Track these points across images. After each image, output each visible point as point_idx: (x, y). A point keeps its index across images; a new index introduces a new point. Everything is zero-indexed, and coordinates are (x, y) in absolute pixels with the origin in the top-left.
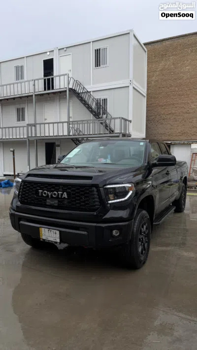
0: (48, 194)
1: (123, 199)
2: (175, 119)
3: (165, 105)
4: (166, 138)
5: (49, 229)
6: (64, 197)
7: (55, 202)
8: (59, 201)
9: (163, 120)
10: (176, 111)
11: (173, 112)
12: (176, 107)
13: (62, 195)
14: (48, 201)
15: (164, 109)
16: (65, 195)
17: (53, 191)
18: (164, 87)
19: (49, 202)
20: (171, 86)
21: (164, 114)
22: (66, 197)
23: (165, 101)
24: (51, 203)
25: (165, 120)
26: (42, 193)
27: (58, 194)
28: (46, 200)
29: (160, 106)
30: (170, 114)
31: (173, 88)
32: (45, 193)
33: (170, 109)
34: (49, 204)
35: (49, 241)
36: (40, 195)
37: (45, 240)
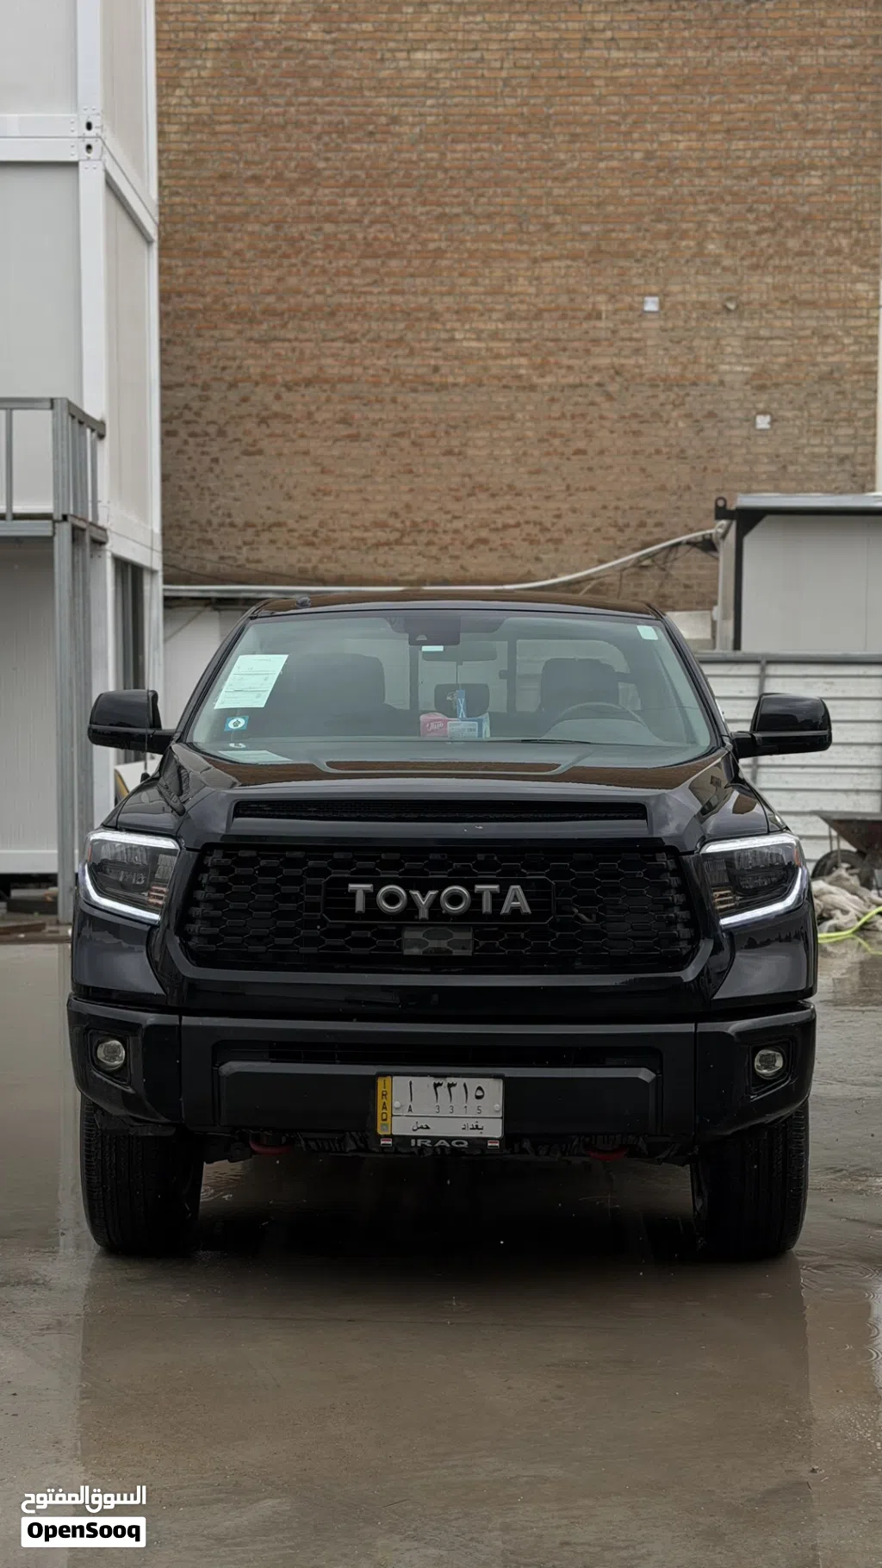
0: (411, 901)
1: (778, 907)
2: (345, 421)
3: (269, 312)
4: (291, 559)
5: (444, 1076)
6: (516, 912)
7: (460, 942)
8: (479, 934)
9: (263, 421)
10: (351, 361)
11: (333, 368)
12: (351, 339)
13: (498, 899)
14: (408, 935)
15: (263, 342)
16: (516, 899)
17: (441, 885)
18: (257, 179)
19: (415, 942)
20: (310, 175)
21: (266, 379)
22: (527, 909)
23: (268, 283)
24: (433, 944)
25: (277, 426)
26: (370, 897)
27: (477, 898)
28: (398, 934)
29: (231, 317)
30: (308, 383)
31: (324, 193)
32: (392, 898)
33: (309, 347)
34: (416, 951)
35: (435, 1139)
36: (360, 906)
37: (405, 1140)
